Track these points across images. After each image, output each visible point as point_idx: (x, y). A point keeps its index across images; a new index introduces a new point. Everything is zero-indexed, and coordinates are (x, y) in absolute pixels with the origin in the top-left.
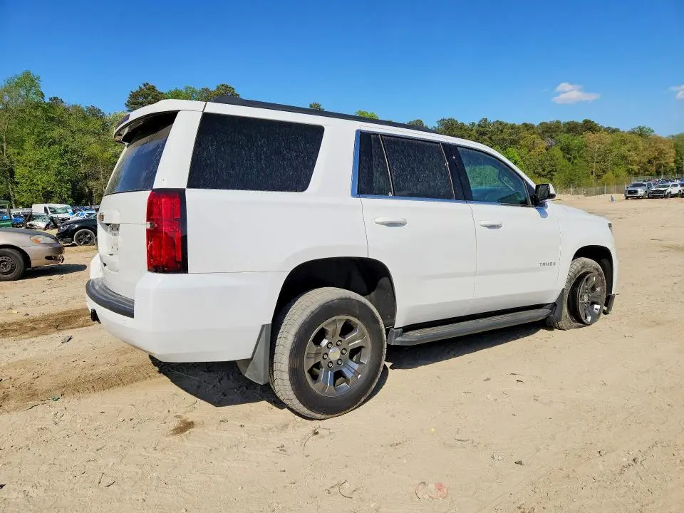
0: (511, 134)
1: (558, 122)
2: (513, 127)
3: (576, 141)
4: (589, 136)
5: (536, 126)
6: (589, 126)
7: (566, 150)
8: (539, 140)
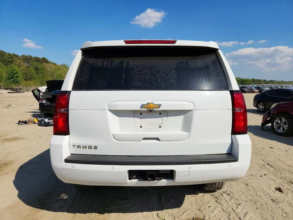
0: (8, 58)
1: (31, 56)
2: (9, 54)
3: (40, 66)
4: (45, 64)
5: (20, 56)
6: (45, 60)
7: (36, 69)
8: (22, 63)
